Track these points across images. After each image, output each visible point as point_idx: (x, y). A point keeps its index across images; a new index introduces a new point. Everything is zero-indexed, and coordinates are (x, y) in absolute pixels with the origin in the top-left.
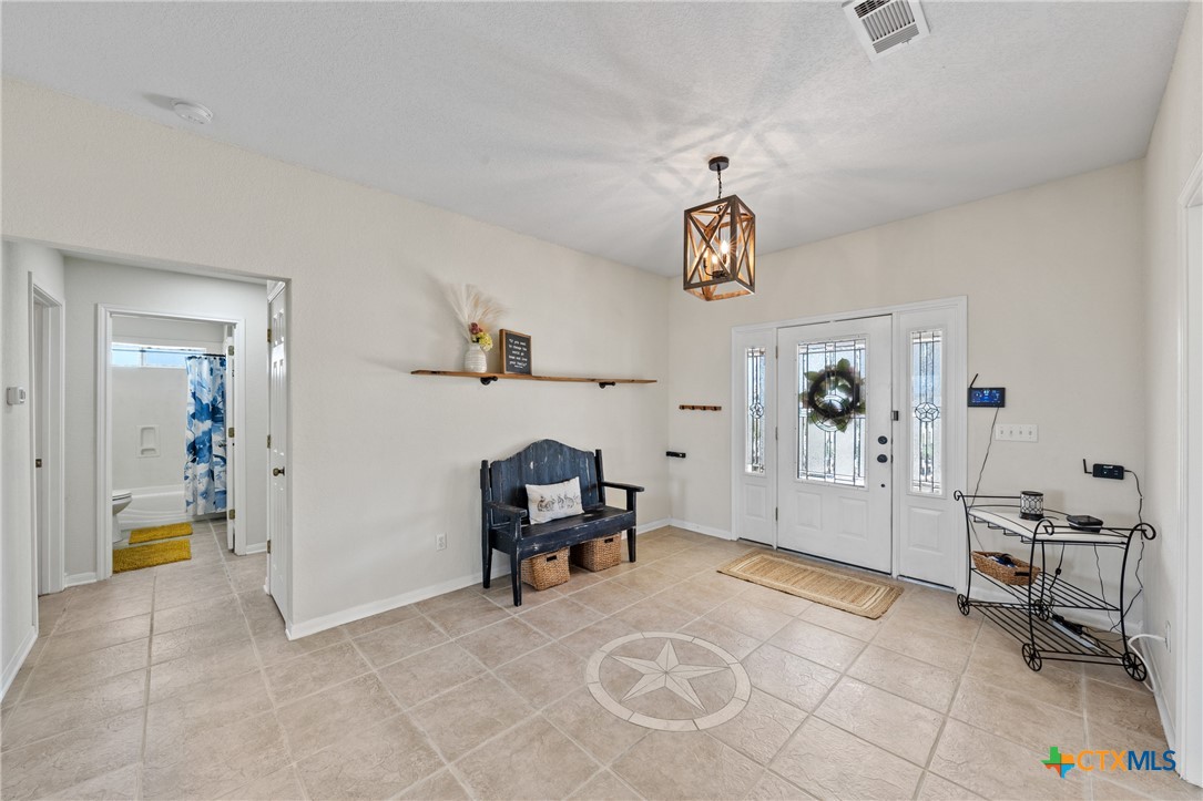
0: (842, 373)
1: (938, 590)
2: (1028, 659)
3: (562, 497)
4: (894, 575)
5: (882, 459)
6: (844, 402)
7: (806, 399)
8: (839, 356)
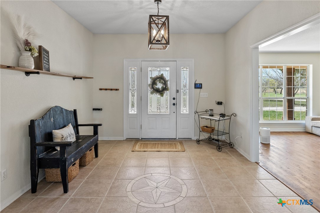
0: (161, 78)
1: (188, 140)
2: (218, 150)
3: (70, 134)
4: (177, 139)
5: (174, 104)
6: (162, 87)
7: (151, 86)
8: (162, 72)
